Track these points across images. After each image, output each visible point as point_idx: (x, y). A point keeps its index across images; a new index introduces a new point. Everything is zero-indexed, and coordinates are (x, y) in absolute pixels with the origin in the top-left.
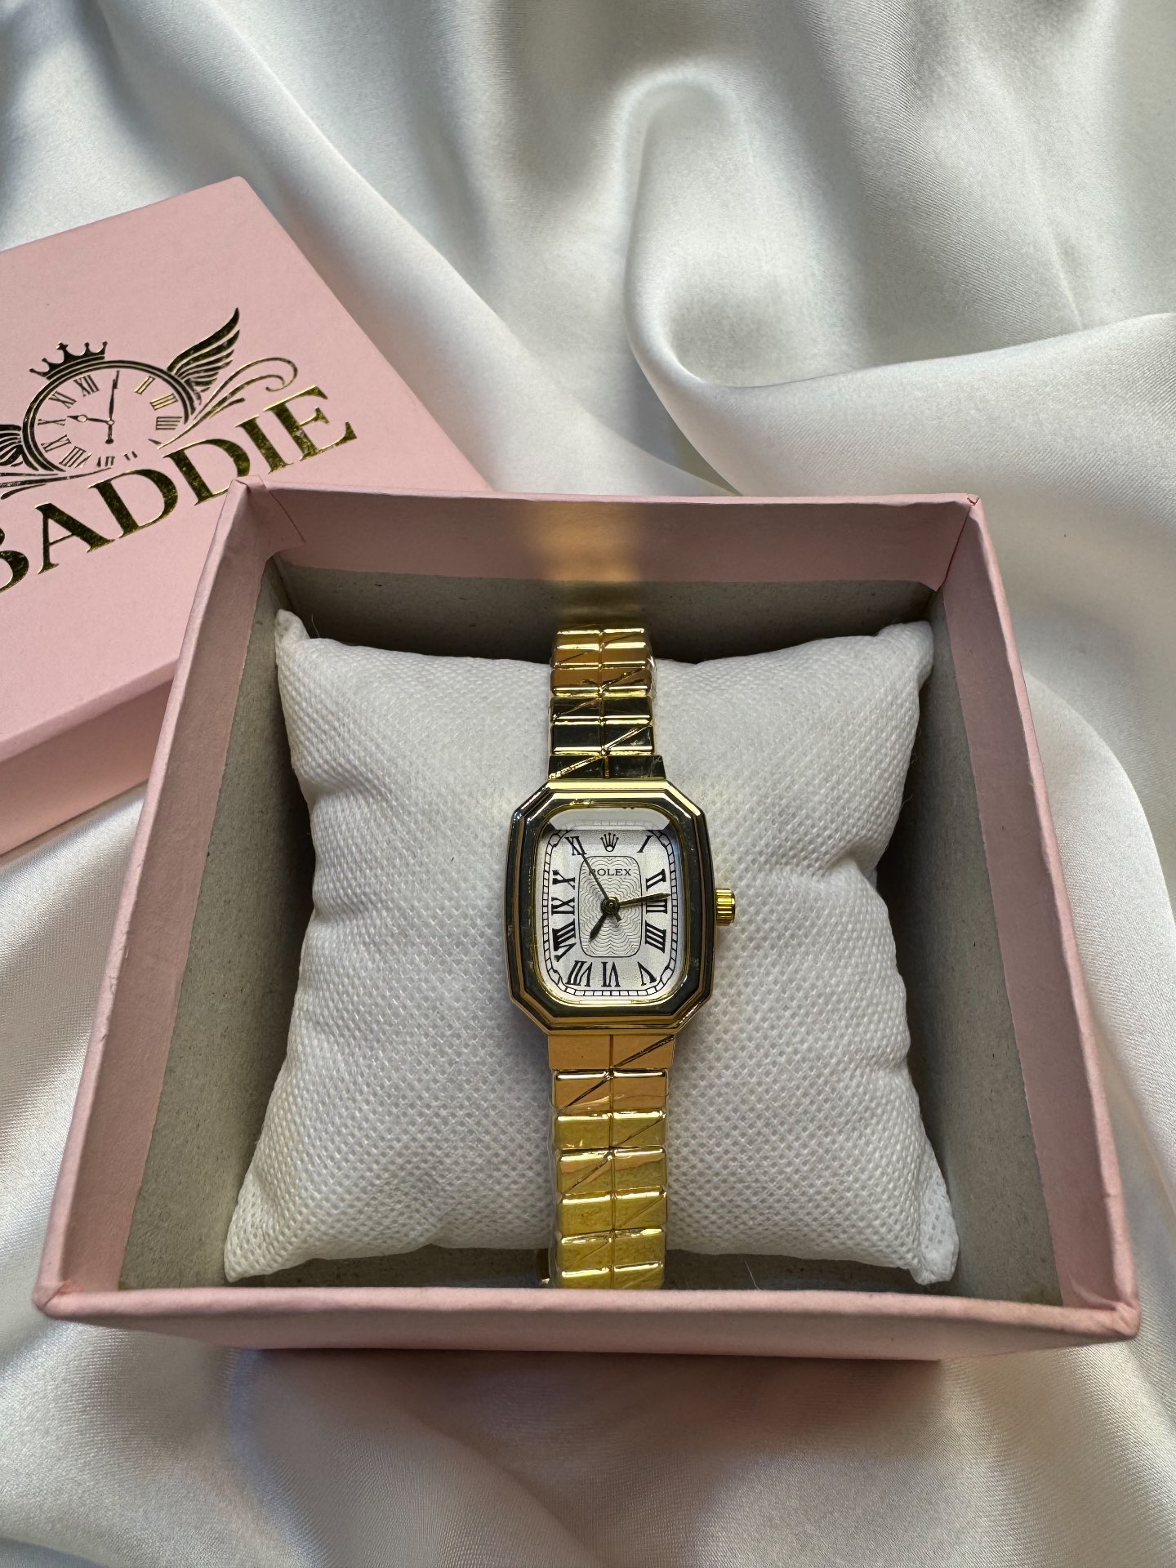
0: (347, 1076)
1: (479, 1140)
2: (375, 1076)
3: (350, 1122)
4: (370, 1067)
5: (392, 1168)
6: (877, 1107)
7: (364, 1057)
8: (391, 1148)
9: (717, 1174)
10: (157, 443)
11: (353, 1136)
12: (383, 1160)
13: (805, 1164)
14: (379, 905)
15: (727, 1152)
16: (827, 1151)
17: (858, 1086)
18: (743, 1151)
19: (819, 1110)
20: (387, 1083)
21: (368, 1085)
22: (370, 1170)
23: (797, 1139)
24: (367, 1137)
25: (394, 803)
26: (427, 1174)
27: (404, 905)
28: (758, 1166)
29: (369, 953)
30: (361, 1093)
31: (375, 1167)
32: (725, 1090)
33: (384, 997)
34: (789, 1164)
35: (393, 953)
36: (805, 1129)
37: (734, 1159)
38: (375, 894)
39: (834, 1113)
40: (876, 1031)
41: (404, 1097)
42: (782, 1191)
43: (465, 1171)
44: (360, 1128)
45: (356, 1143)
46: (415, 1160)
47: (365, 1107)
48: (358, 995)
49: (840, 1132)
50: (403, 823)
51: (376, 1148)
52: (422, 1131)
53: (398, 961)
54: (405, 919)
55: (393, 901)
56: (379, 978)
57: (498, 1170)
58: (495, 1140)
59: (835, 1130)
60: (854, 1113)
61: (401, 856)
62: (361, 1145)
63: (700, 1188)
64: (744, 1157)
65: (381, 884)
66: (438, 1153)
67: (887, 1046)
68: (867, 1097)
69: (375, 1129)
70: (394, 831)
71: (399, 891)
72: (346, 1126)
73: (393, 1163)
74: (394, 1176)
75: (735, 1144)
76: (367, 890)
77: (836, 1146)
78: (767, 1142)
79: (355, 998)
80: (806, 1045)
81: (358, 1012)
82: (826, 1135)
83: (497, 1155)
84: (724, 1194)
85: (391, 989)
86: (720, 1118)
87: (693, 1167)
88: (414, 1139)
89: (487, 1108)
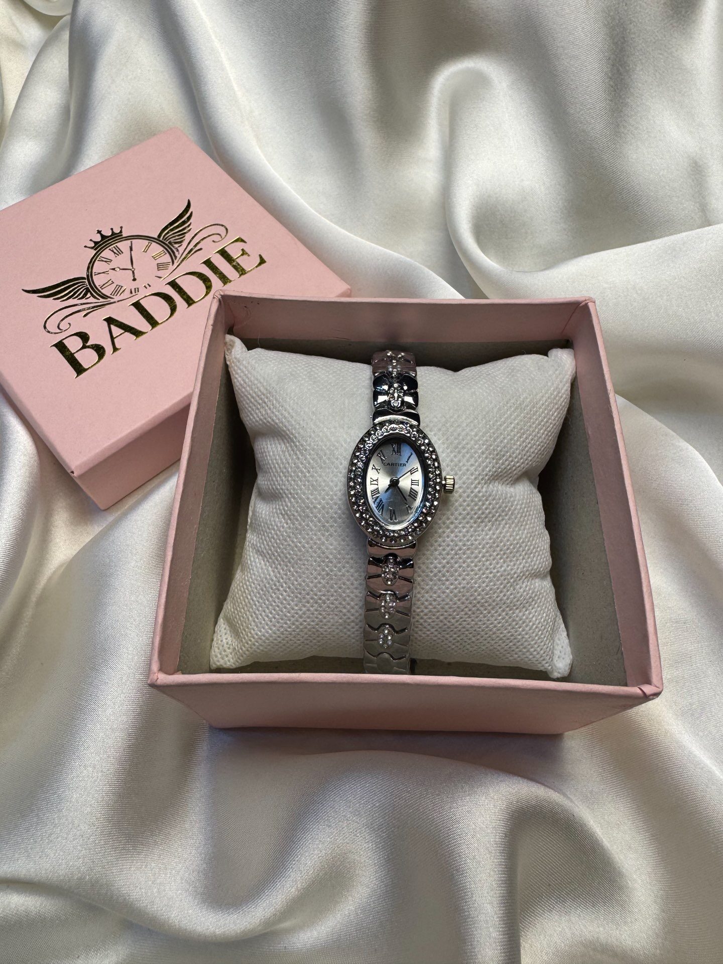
0: (274, 579)
1: (341, 611)
2: (289, 579)
3: (277, 600)
4: (286, 575)
5: (297, 623)
6: (535, 597)
7: (283, 570)
8: (297, 613)
9: (456, 628)
10: (160, 277)
11: (278, 606)
12: (293, 619)
13: (499, 623)
14: (290, 496)
15: (461, 618)
16: (510, 618)
17: (526, 587)
18: (469, 617)
19: (508, 599)
20: (296, 583)
21: (286, 583)
22: (286, 623)
23: (496, 612)
24: (285, 608)
25: (298, 444)
26: (314, 628)
27: (304, 497)
28: (476, 624)
29: (284, 519)
30: (282, 587)
31: (288, 622)
32: (462, 590)
33: (293, 542)
34: (492, 624)
35: (297, 520)
36: (500, 608)
37: (465, 621)
38: (288, 490)
39: (515, 600)
40: (537, 560)
41: (304, 590)
42: (487, 635)
43: (333, 625)
44: (282, 603)
45: (279, 610)
46: (308, 620)
47: (285, 594)
48: (279, 540)
49: (517, 609)
50: (302, 455)
51: (289, 612)
52: (312, 606)
53: (300, 524)
54: (304, 504)
55: (297, 494)
56: (290, 532)
57: (349, 625)
58: (349, 611)
59: (515, 608)
60: (525, 599)
61: (302, 472)
62: (282, 611)
63: (448, 634)
64: (470, 620)
65: (291, 485)
66: (320, 617)
67: (541, 567)
68: (531, 592)
69: (289, 604)
70: (298, 458)
71: (301, 489)
72: (275, 602)
73: (297, 621)
74: (298, 627)
75: (466, 614)
76: (283, 487)
77: (515, 614)
78: (482, 613)
79: (278, 541)
80: (503, 569)
81: (280, 548)
82: (510, 610)
83: (349, 618)
84: (458, 637)
85: (296, 538)
86: (459, 603)
87: (445, 625)
88: (309, 610)
89: (345, 596)
